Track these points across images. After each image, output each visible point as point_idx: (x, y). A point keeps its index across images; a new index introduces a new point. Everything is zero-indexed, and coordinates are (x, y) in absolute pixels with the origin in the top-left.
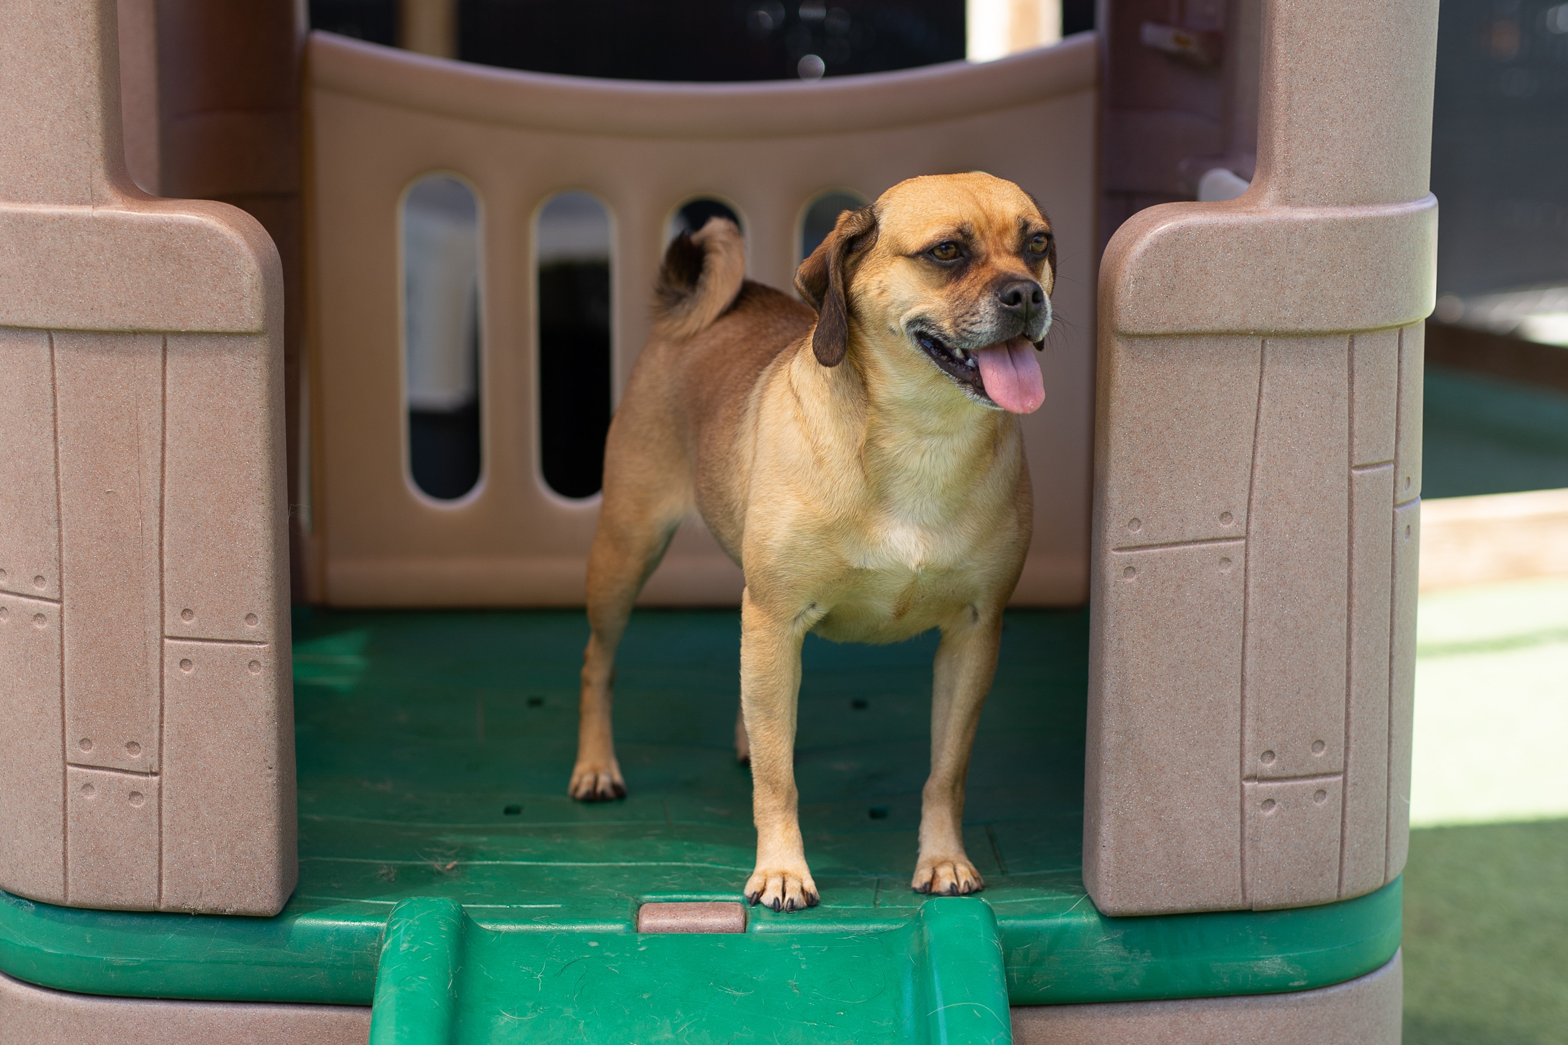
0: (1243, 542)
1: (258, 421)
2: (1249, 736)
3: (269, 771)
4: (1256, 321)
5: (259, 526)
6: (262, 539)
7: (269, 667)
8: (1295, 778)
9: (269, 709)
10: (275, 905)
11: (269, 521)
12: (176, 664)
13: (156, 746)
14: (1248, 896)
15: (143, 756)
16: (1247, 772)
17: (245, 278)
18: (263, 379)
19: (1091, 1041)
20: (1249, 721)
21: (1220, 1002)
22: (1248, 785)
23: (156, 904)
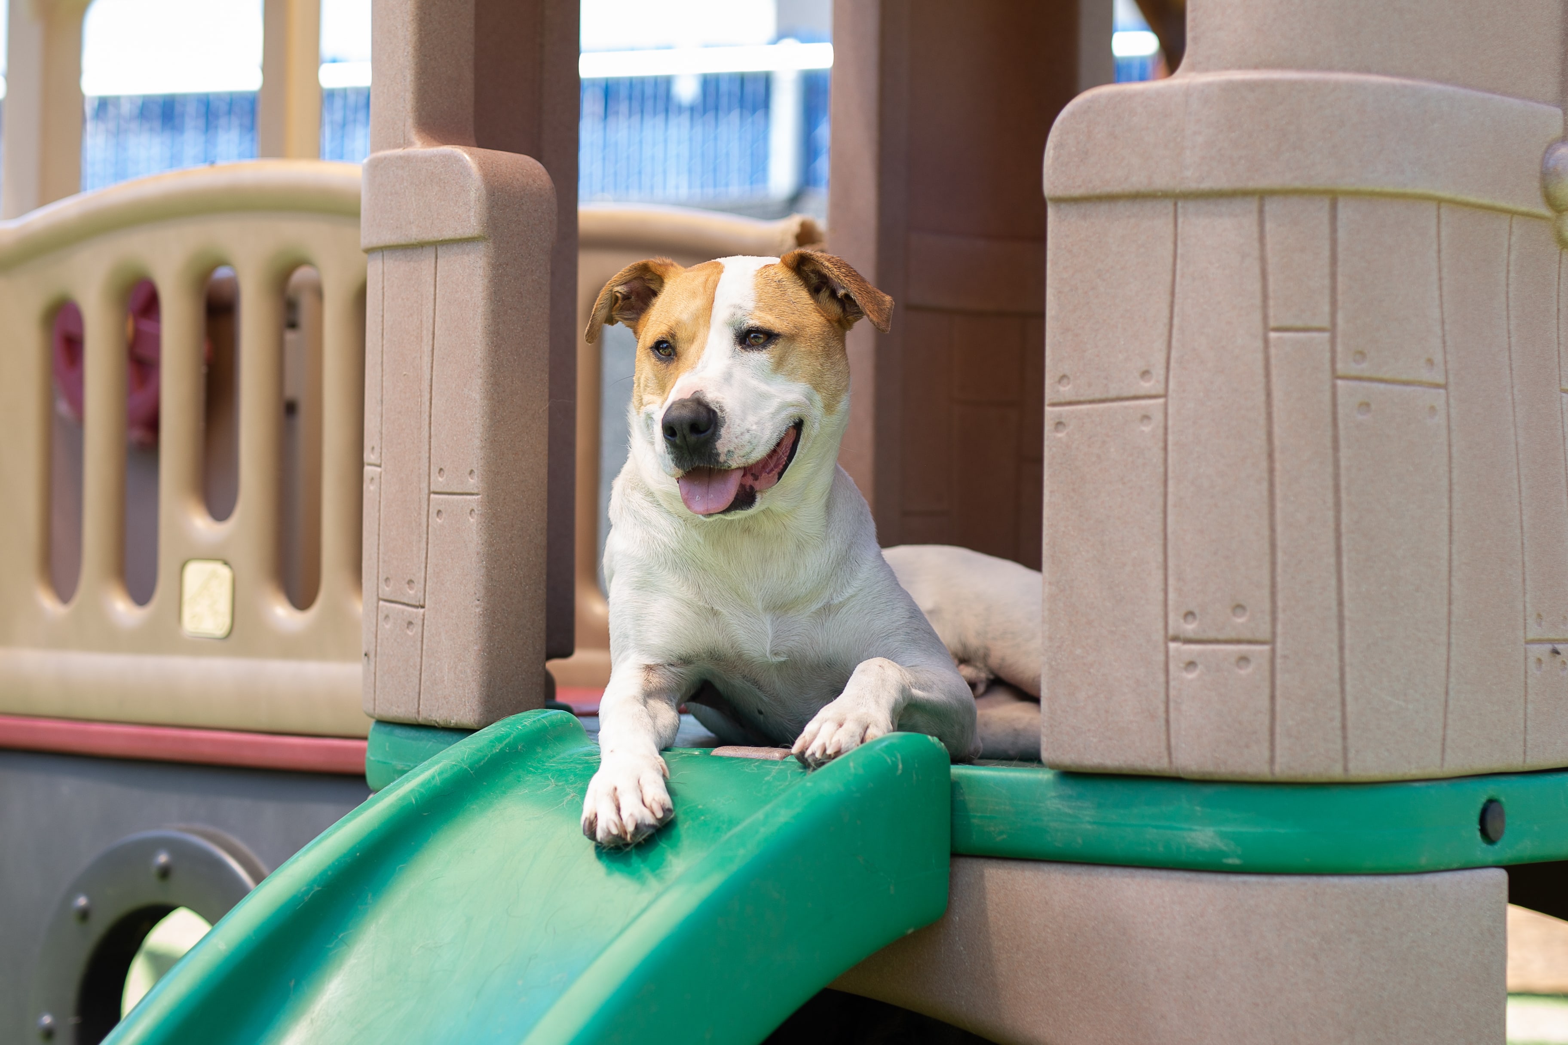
0: (1161, 401)
1: (480, 310)
2: (1172, 595)
3: (478, 602)
4: (1161, 182)
5: (478, 397)
6: (479, 407)
7: (481, 514)
8: (1217, 641)
9: (479, 550)
10: (477, 718)
11: (486, 393)
12: (435, 515)
13: (423, 582)
14: (1174, 760)
15: (416, 592)
16: (1171, 632)
17: (472, 193)
18: (485, 276)
19: (1045, 898)
20: (1171, 581)
21: (1164, 874)
22: (1172, 645)
23: (417, 716)
